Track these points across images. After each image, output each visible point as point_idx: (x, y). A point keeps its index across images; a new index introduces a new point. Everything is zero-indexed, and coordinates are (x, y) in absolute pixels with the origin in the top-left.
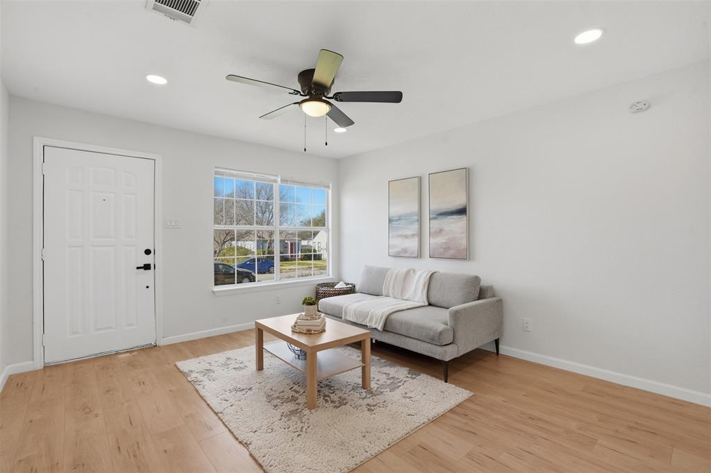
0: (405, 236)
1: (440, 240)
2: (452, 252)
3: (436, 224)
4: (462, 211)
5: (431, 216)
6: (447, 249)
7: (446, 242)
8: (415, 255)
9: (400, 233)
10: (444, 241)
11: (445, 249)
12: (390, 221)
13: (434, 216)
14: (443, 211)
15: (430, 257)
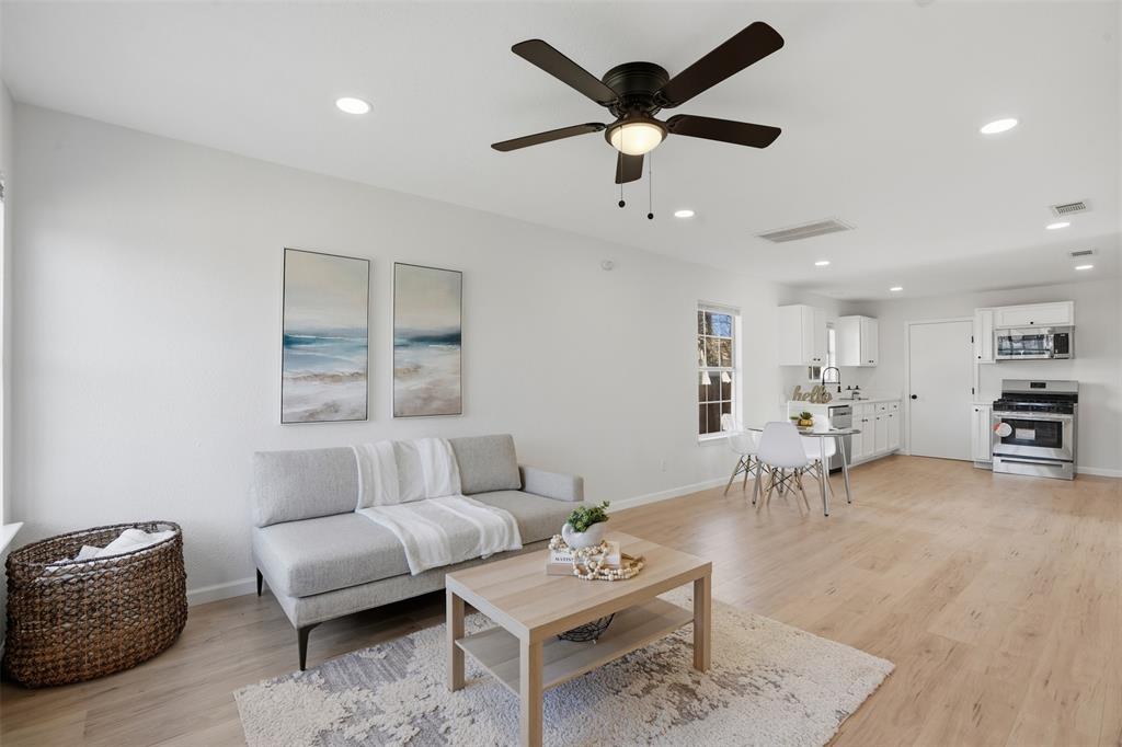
0: (333, 376)
1: (416, 384)
2: (436, 405)
3: (409, 356)
4: (454, 339)
5: (398, 341)
6: (428, 399)
7: (427, 389)
8: (357, 415)
9: (318, 369)
10: (424, 386)
11: (425, 399)
12: (288, 341)
13: (403, 341)
14: (420, 334)
15: (395, 416)
